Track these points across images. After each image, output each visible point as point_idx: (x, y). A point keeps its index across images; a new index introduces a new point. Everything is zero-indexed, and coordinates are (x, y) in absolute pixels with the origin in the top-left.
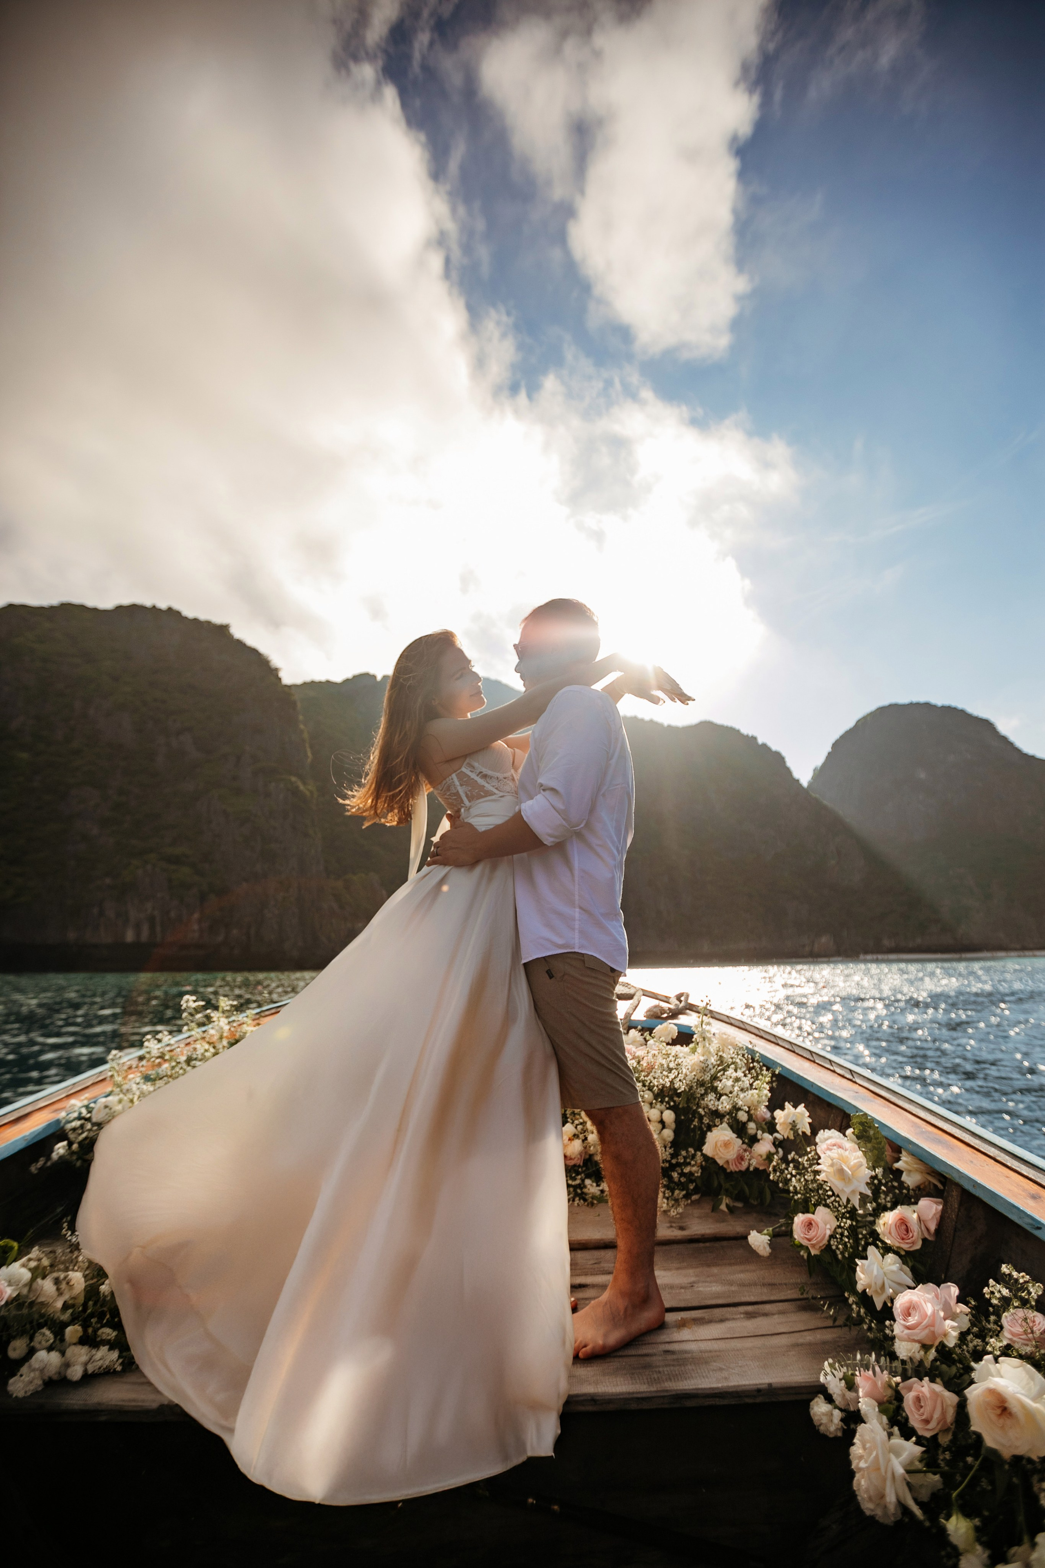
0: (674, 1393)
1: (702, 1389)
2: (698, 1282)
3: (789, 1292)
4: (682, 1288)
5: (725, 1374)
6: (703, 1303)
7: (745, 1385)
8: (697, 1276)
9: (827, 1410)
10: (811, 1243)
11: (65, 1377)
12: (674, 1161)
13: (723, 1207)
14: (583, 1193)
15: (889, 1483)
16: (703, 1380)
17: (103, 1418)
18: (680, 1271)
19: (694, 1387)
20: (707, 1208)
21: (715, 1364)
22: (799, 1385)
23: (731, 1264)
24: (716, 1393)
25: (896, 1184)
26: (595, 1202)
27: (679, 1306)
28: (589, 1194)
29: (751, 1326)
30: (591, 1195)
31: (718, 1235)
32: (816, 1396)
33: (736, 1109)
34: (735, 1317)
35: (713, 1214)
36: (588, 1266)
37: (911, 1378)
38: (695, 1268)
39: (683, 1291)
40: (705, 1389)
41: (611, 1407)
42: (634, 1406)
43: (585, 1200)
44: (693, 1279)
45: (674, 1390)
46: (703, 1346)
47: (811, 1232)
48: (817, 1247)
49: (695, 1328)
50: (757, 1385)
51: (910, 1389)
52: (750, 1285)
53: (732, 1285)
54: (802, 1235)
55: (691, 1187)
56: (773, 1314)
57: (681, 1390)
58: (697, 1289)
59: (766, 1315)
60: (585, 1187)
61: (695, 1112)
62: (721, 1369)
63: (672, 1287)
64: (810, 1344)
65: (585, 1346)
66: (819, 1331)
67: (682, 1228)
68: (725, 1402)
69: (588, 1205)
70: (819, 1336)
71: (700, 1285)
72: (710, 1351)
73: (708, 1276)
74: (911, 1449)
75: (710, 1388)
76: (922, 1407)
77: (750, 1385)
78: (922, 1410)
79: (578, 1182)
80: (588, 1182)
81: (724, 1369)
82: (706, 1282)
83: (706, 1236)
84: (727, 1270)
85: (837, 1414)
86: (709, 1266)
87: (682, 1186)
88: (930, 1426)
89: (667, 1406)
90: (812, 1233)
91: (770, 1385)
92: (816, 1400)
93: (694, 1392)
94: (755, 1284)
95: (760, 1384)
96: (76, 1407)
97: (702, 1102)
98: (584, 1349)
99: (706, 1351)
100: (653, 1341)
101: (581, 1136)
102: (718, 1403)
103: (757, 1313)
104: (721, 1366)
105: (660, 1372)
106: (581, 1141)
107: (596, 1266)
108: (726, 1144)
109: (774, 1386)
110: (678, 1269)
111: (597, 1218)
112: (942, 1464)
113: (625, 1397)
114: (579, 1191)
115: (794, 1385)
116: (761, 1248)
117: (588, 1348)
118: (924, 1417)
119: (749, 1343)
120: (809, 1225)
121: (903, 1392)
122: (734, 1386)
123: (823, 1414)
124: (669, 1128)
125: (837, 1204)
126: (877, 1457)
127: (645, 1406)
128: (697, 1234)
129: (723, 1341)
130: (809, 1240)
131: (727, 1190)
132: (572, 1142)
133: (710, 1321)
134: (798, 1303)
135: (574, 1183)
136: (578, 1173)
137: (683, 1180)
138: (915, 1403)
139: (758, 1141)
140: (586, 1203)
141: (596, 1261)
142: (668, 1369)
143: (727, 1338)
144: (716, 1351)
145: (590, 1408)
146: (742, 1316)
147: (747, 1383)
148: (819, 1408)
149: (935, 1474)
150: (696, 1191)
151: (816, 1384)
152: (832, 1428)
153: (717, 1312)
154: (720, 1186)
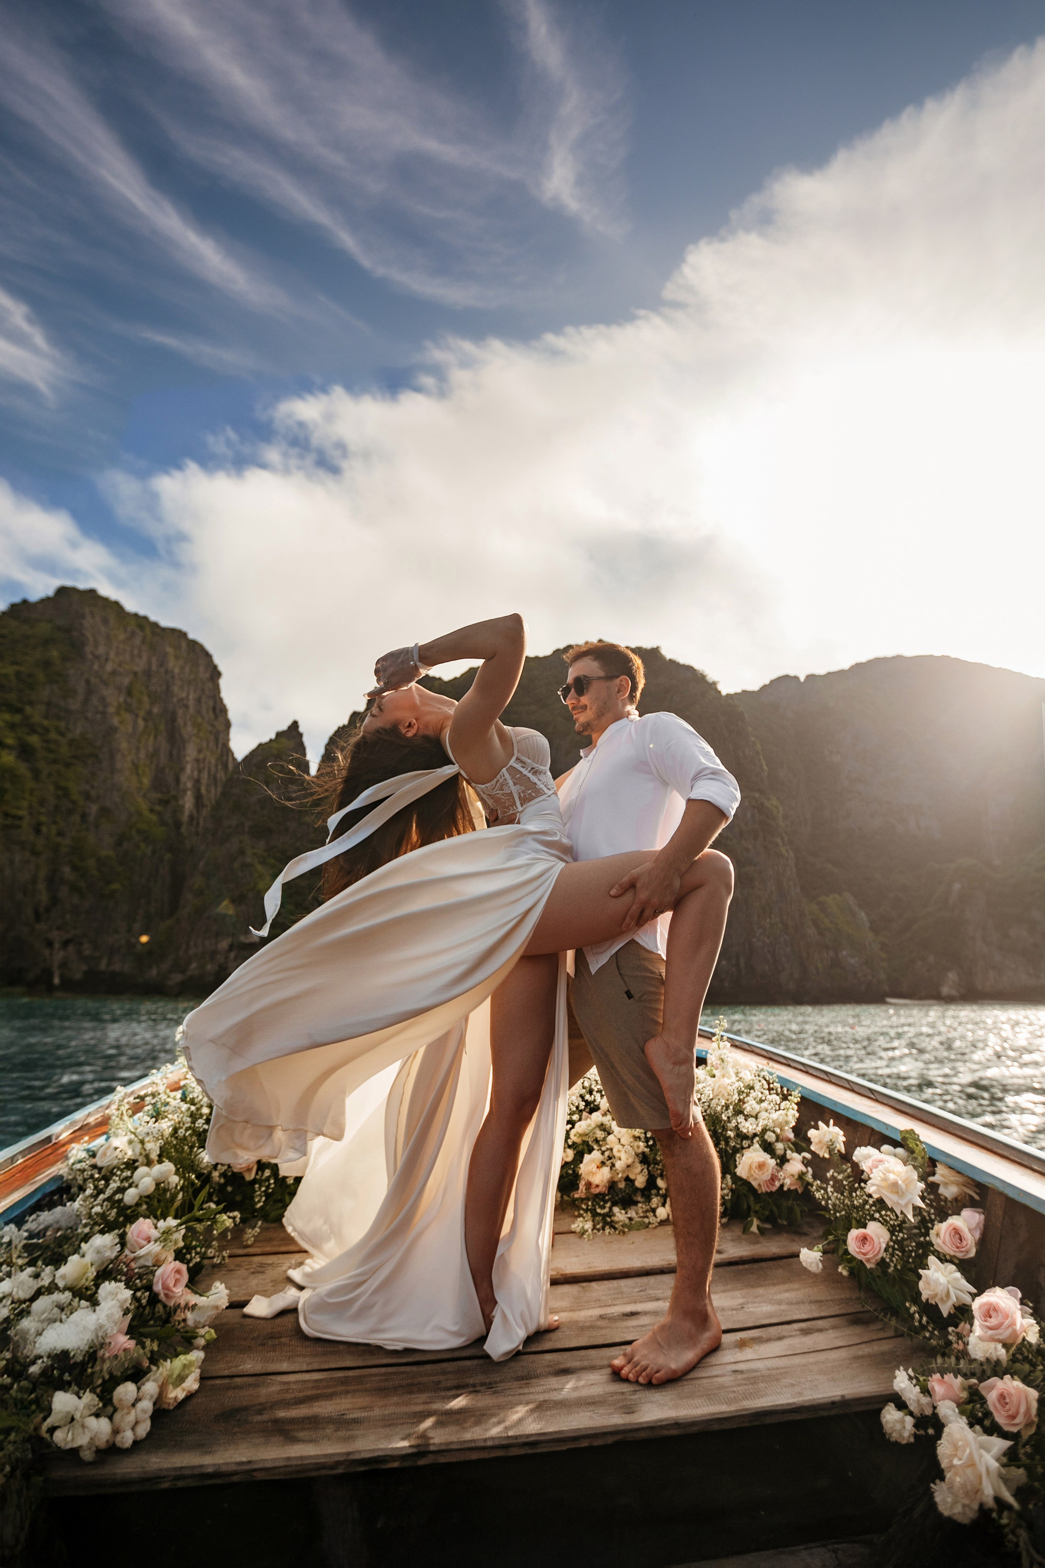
0: (753, 1411)
1: (780, 1405)
2: (747, 1303)
3: (837, 1307)
4: (733, 1310)
5: (797, 1389)
6: (757, 1324)
7: (819, 1399)
8: (744, 1297)
9: (900, 1417)
10: (867, 1257)
11: (114, 1444)
13: (754, 1229)
14: (612, 1221)
15: (984, 1478)
16: (778, 1396)
17: (166, 1485)
18: (726, 1294)
19: (772, 1404)
20: (737, 1230)
21: (786, 1380)
22: (870, 1395)
23: (774, 1285)
24: (793, 1409)
25: (932, 1197)
26: (626, 1230)
27: (735, 1327)
28: (619, 1222)
29: (810, 1341)
30: (621, 1224)
31: (755, 1257)
32: (886, 1405)
34: (792, 1334)
35: (744, 1236)
36: (634, 1294)
37: (989, 1378)
38: (740, 1289)
39: (734, 1312)
40: (782, 1405)
41: (695, 1429)
42: (716, 1427)
43: (615, 1229)
44: (741, 1301)
45: (753, 1408)
46: (770, 1363)
47: (866, 1246)
48: (873, 1261)
49: (756, 1347)
50: (830, 1397)
51: (992, 1388)
52: (797, 1303)
53: (780, 1305)
54: (858, 1250)
56: (827, 1330)
57: (760, 1408)
58: (749, 1310)
59: (820, 1330)
60: (614, 1215)
62: (793, 1385)
63: (723, 1310)
64: (869, 1356)
65: (657, 1372)
66: (875, 1343)
68: (802, 1416)
69: (619, 1234)
70: (876, 1348)
71: (750, 1305)
72: (777, 1369)
73: (756, 1297)
74: (999, 1445)
75: (787, 1404)
76: (1007, 1404)
77: (824, 1398)
78: (1007, 1407)
79: (606, 1210)
80: (616, 1210)
81: (796, 1385)
82: (755, 1302)
83: (744, 1258)
84: (773, 1290)
85: (909, 1421)
86: (753, 1287)
88: (1016, 1421)
89: (747, 1425)
90: (867, 1248)
91: (843, 1396)
92: (887, 1408)
93: (773, 1408)
94: (803, 1303)
95: (834, 1397)
96: (134, 1475)
97: (729, 1125)
98: (657, 1375)
99: (773, 1369)
100: (719, 1363)
101: (608, 1163)
102: (795, 1418)
103: (811, 1329)
104: (792, 1382)
105: (734, 1392)
106: (609, 1167)
107: (642, 1293)
108: (760, 1165)
109: (847, 1397)
110: (724, 1291)
111: (632, 1246)
112: (1023, 1458)
113: (707, 1418)
114: (609, 1220)
115: (865, 1395)
116: (814, 1265)
117: (662, 1372)
118: (1010, 1413)
119: (812, 1358)
120: (864, 1239)
121: (983, 1393)
122: (810, 1400)
123: (897, 1421)
125: (888, 1218)
126: (971, 1454)
127: (727, 1426)
128: (735, 1257)
129: (787, 1358)
130: (865, 1254)
131: (756, 1212)
132: (601, 1169)
133: (769, 1340)
134: (848, 1317)
135: (602, 1212)
136: (606, 1202)
138: (999, 1401)
140: (617, 1232)
141: (641, 1289)
142: (742, 1388)
143: (790, 1355)
144: (782, 1368)
145: (674, 1432)
146: (798, 1333)
147: (820, 1396)
148: (891, 1416)
149: (1019, 1467)
151: (888, 1392)
152: (906, 1434)
153: (772, 1330)
154: (749, 1207)
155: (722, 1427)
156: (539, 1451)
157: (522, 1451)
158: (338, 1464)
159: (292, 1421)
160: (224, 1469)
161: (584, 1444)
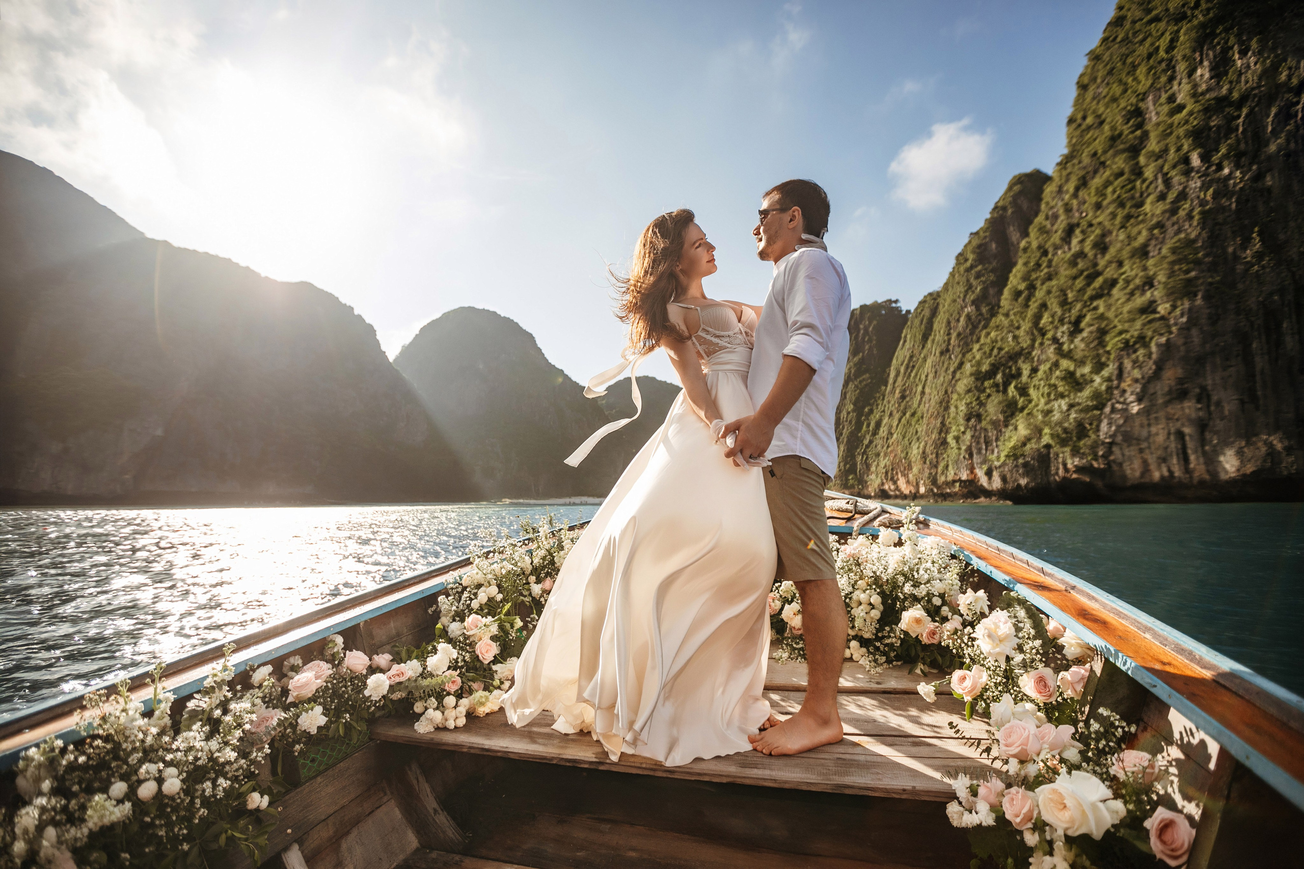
0: (837, 783)
1: (860, 784)
5: (880, 777)
6: (880, 733)
7: (894, 786)
9: (958, 811)
10: (965, 692)
11: (445, 726)
12: (880, 635)
13: (918, 671)
16: (861, 778)
19: (854, 781)
20: (904, 671)
21: (875, 770)
22: (942, 792)
24: (871, 788)
25: (1059, 656)
27: (858, 732)
29: (914, 750)
32: (951, 800)
33: (930, 595)
34: (903, 743)
40: (862, 784)
42: (804, 788)
46: (870, 758)
47: (965, 683)
48: (969, 695)
50: (905, 787)
54: (958, 687)
55: (892, 654)
59: (929, 745)
61: (897, 598)
62: (878, 773)
65: (777, 748)
67: (878, 683)
68: (877, 794)
72: (872, 761)
75: (867, 784)
77: (899, 786)
83: (898, 690)
87: (884, 654)
89: (830, 791)
91: (914, 787)
92: (950, 803)
93: (853, 784)
95: (908, 787)
96: (451, 743)
97: (902, 589)
100: (830, 751)
103: (922, 743)
105: (829, 769)
108: (918, 621)
109: (918, 789)
113: (799, 781)
115: (934, 791)
117: (779, 748)
118: (1014, 812)
120: (964, 679)
122: (886, 786)
123: (956, 813)
124: (877, 609)
127: (813, 789)
128: (891, 688)
130: (963, 690)
131: (921, 659)
137: (886, 649)
139: (948, 620)
142: (836, 768)
144: (877, 762)
146: (909, 744)
147: (896, 784)
148: (953, 810)
150: (897, 658)
151: (952, 792)
153: (889, 739)
154: (916, 655)
155: (809, 789)
156: (676, 777)
157: (664, 775)
158: (553, 758)
159: (539, 734)
160: (494, 748)
161: (707, 779)
